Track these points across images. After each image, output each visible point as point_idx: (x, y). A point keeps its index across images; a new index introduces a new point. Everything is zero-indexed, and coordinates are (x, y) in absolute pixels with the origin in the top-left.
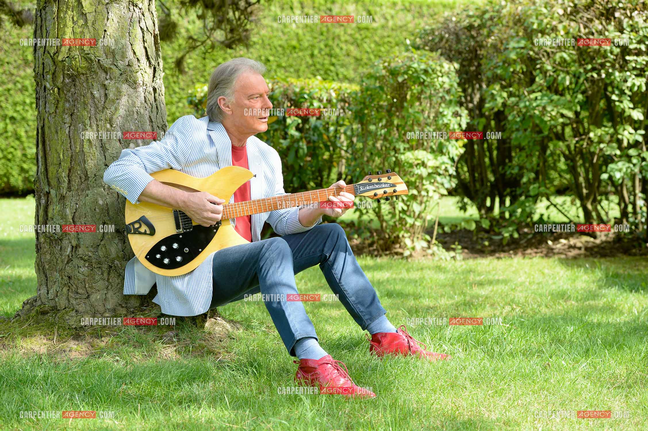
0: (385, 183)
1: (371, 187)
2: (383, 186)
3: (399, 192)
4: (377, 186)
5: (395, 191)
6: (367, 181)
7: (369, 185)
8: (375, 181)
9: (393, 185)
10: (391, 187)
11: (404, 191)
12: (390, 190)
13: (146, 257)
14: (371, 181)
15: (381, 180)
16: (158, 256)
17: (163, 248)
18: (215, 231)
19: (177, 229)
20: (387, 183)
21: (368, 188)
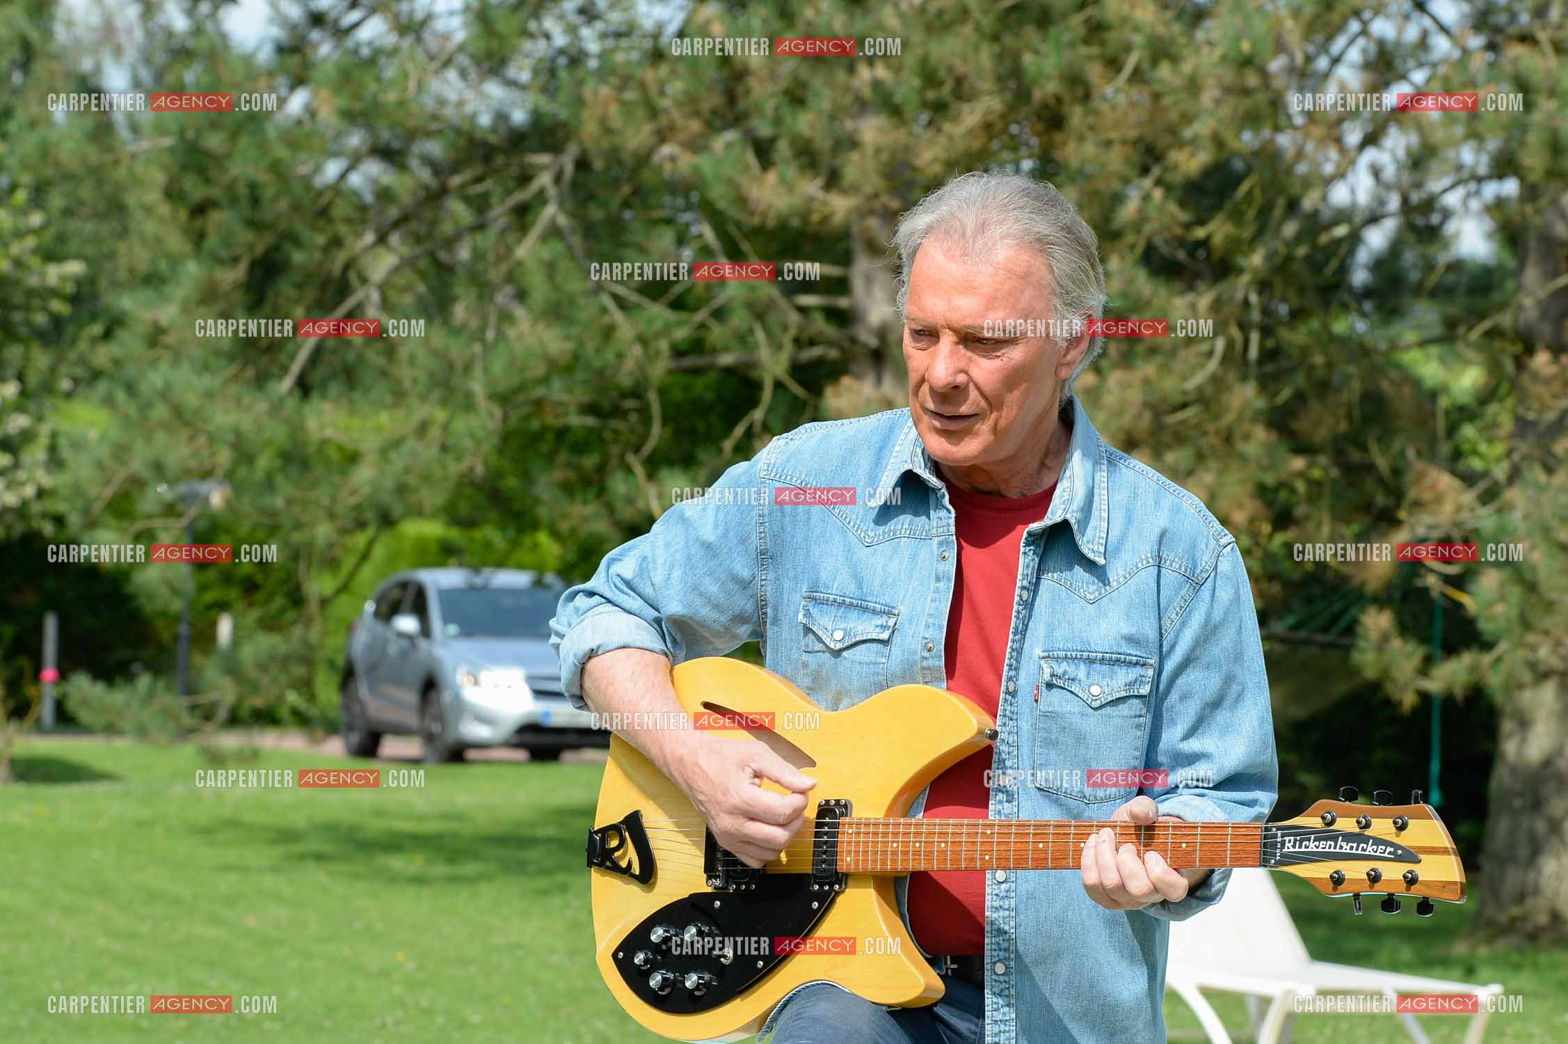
0: (1378, 841)
1: (1325, 846)
2: (1370, 849)
3: (1427, 884)
4: (1346, 848)
5: (1411, 881)
6: (1316, 822)
7: (1321, 836)
8: (1346, 824)
9: (1407, 856)
10: (1398, 859)
11: (1445, 885)
12: (1393, 872)
13: (615, 955)
14: (1332, 822)
15: (1368, 826)
16: (639, 958)
17: (657, 934)
18: (815, 905)
19: (709, 878)
20: (1387, 843)
21: (1312, 847)
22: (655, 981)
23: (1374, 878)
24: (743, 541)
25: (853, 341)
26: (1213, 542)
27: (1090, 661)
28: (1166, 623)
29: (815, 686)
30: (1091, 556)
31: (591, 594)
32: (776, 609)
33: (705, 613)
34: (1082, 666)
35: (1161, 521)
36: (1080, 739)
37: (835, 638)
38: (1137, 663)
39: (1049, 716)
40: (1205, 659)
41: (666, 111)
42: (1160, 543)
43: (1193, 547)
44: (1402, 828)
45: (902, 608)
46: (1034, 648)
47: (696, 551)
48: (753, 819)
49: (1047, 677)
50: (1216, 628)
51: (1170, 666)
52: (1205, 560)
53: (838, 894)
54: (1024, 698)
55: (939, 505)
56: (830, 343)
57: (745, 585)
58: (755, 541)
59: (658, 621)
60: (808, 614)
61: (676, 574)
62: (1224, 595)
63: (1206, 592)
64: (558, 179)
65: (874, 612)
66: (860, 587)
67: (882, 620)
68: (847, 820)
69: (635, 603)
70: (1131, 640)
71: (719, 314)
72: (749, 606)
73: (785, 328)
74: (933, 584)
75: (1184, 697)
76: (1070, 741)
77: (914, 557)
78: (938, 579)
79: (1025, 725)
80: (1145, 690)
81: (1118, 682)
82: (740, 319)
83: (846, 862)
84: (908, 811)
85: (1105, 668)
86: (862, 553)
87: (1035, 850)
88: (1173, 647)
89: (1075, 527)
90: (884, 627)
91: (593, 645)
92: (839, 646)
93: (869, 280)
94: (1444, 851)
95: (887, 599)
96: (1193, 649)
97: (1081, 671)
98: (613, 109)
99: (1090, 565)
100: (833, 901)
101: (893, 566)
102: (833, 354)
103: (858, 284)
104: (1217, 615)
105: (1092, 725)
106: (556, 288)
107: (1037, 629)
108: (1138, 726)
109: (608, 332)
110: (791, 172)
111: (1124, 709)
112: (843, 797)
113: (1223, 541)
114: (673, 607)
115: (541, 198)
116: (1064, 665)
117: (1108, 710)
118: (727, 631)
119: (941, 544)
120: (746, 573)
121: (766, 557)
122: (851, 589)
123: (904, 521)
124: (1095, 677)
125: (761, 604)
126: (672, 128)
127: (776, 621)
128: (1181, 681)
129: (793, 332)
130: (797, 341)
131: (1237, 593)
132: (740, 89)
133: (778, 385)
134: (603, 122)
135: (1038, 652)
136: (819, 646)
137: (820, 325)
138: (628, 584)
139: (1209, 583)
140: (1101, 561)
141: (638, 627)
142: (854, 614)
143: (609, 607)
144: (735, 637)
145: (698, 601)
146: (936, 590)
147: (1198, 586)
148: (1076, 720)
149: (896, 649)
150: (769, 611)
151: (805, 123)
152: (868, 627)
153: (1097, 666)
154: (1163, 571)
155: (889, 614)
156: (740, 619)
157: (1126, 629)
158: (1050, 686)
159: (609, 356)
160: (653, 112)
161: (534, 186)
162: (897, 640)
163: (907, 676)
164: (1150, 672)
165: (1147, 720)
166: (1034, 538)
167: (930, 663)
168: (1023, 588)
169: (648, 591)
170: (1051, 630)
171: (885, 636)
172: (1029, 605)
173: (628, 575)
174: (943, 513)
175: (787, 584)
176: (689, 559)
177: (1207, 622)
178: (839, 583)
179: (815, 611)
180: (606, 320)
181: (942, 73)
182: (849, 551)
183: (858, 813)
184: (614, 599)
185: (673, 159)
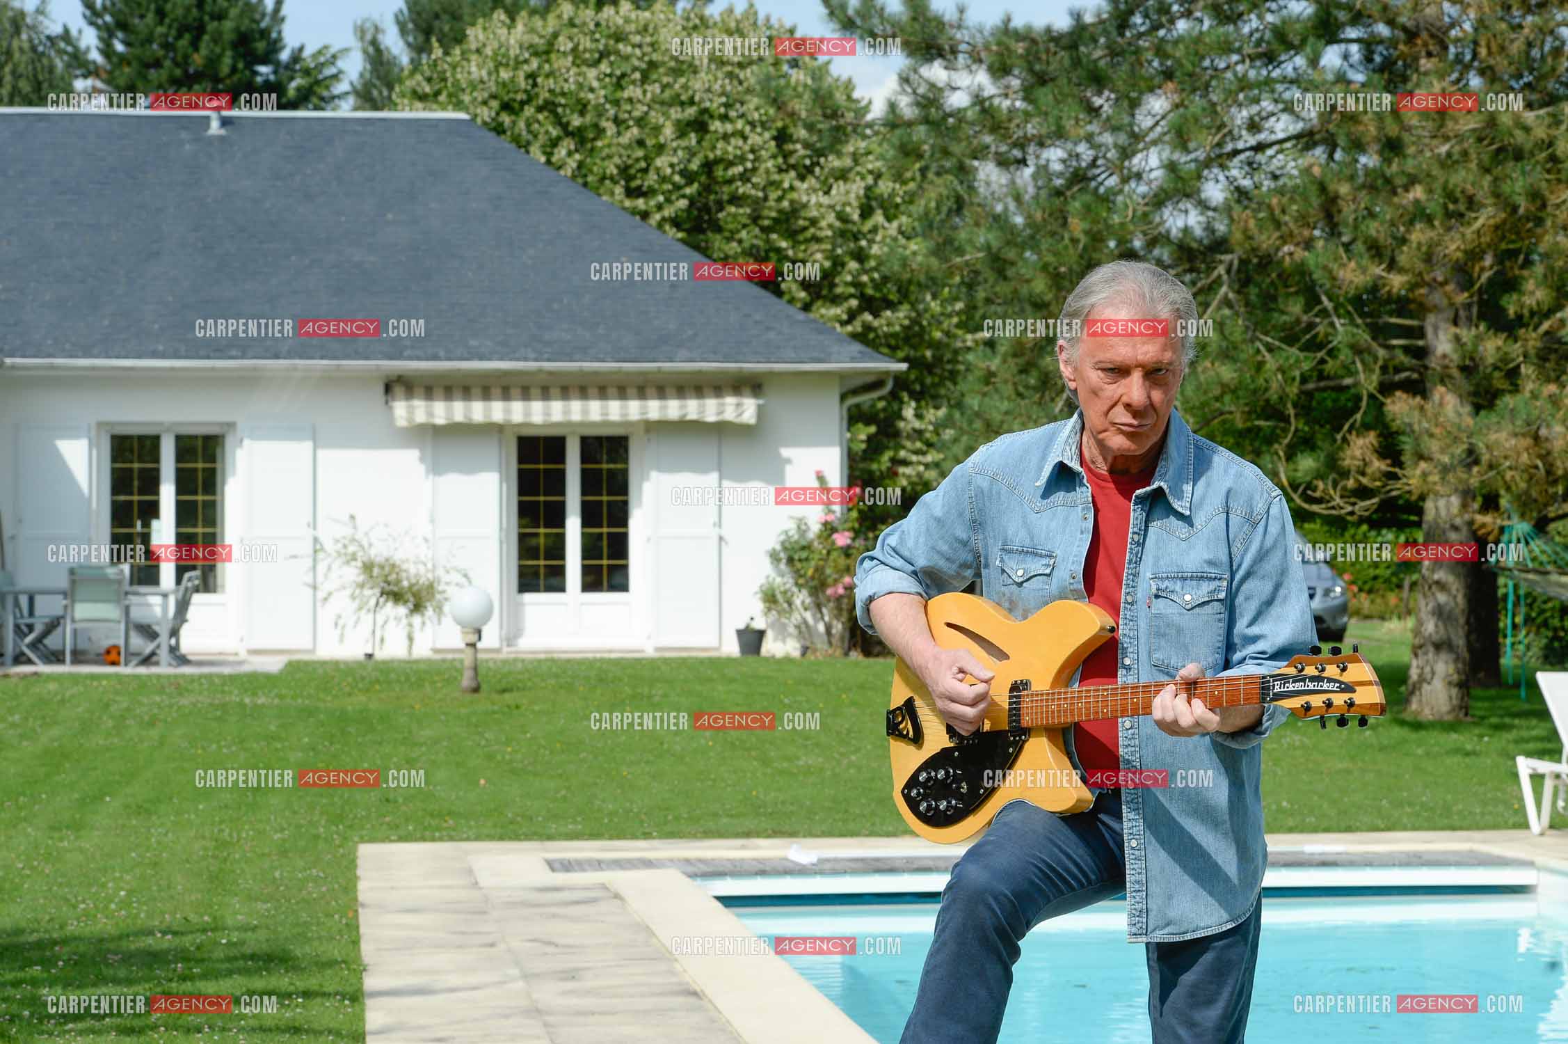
0: (1330, 680)
3: (1361, 706)
5: (1351, 704)
6: (1293, 670)
8: (1311, 670)
9: (1348, 688)
10: (1342, 691)
11: (1373, 705)
12: (1339, 700)
13: (902, 792)
14: (1302, 669)
15: (1323, 670)
16: (914, 793)
17: (923, 777)
18: (1011, 750)
19: (950, 737)
20: (1335, 681)
21: (1291, 687)
22: (923, 807)
23: (1329, 704)
24: (961, 515)
25: (1426, 368)
26: (1265, 495)
27: (1184, 579)
28: (1234, 550)
29: (1011, 607)
30: (1180, 510)
31: (872, 558)
32: (986, 559)
33: (942, 563)
34: (1179, 583)
35: (1228, 483)
36: (1180, 631)
37: (1019, 575)
38: (1215, 579)
39: (1157, 616)
40: (1261, 572)
41: (1286, 224)
42: (1227, 497)
43: (1251, 498)
44: (1344, 669)
45: (1058, 552)
46: (1146, 571)
47: (933, 524)
48: (953, 701)
49: (1154, 590)
50: (1267, 552)
51: (1238, 577)
52: (1260, 507)
53: (1024, 742)
54: (1141, 606)
55: (1082, 485)
56: (1412, 369)
57: (964, 544)
58: (968, 515)
59: (915, 573)
60: (1002, 560)
61: (922, 540)
62: (1274, 529)
63: (1261, 528)
64: (1228, 271)
65: (1041, 556)
66: (1032, 539)
67: (1045, 561)
68: (1025, 693)
69: (899, 562)
70: (1211, 563)
71: (1332, 353)
72: (970, 558)
73: (1376, 359)
74: (1079, 536)
75: (1247, 599)
76: (1173, 632)
77: (1066, 519)
78: (1082, 533)
79: (1143, 624)
80: (1222, 595)
81: (1203, 591)
82: (1345, 355)
83: (1026, 721)
84: (1068, 683)
85: (1194, 583)
86: (1033, 517)
87: (1132, 703)
88: (1240, 566)
89: (1167, 492)
90: (1048, 566)
91: (871, 593)
92: (1021, 580)
93: (1436, 328)
94: (1369, 683)
95: (1049, 547)
96: (1252, 566)
97: (1178, 586)
98: (1252, 223)
99: (1180, 516)
100: (1021, 748)
101: (1053, 524)
102: (1415, 376)
103: (1429, 331)
104: (1269, 542)
105: (1187, 620)
106: (1225, 338)
107: (1148, 558)
108: (1220, 620)
109: (1260, 366)
110: (1365, 261)
111: (1208, 609)
112: (1024, 678)
113: (1274, 494)
114: (921, 562)
115: (1218, 282)
116: (1166, 583)
117: (1197, 610)
118: (958, 575)
119: (1083, 509)
120: (964, 536)
121: (976, 525)
122: (1027, 543)
123: (1060, 496)
124: (1187, 589)
125: (977, 556)
126: (1291, 235)
127: (987, 566)
128: (1245, 587)
129: (1380, 363)
130: (1384, 369)
131: (1283, 527)
132: (1334, 210)
133: (1371, 396)
134: (1245, 231)
135: (1149, 575)
136: (1010, 581)
137: (1402, 358)
138: (894, 550)
139: (1263, 523)
140: (1188, 513)
141: (900, 578)
142: (1029, 558)
143: (883, 566)
144: (964, 578)
145: (936, 557)
146: (1081, 539)
147: (1255, 525)
148: (1177, 619)
149: (1055, 579)
150: (982, 559)
151: (1373, 228)
152: (1037, 566)
153: (1188, 582)
154: (1231, 516)
155: (1050, 556)
156: (965, 566)
157: (1206, 556)
158: (1157, 597)
159: (1261, 381)
160: (1278, 224)
161: (1215, 273)
162: (1055, 573)
163: (1062, 596)
164: (1225, 584)
165: (1224, 616)
166: (1141, 500)
167: (1075, 586)
168: (1134, 533)
169: (906, 553)
170: (1157, 559)
171: (1048, 571)
172: (1142, 544)
173: (893, 544)
174: (1084, 489)
175: (990, 541)
176: (928, 530)
177: (1261, 548)
178: (1019, 537)
179: (1005, 558)
180: (1259, 358)
181: (1458, 195)
182: (1024, 517)
183: (1036, 687)
184: (887, 561)
185: (1291, 254)
